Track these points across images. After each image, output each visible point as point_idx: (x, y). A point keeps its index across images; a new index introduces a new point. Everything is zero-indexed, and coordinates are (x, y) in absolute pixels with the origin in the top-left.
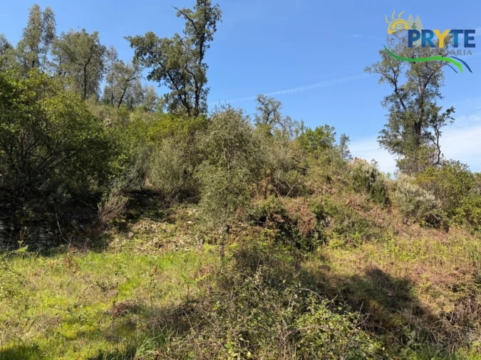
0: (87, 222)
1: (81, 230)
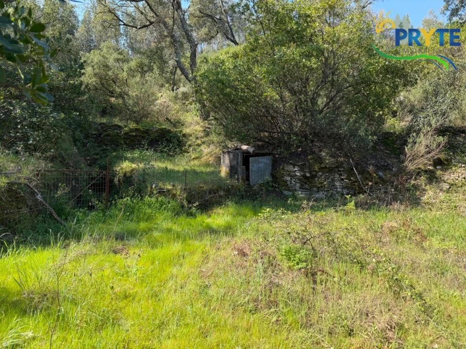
0: (386, 168)
1: (380, 178)
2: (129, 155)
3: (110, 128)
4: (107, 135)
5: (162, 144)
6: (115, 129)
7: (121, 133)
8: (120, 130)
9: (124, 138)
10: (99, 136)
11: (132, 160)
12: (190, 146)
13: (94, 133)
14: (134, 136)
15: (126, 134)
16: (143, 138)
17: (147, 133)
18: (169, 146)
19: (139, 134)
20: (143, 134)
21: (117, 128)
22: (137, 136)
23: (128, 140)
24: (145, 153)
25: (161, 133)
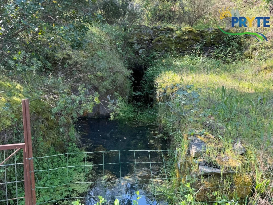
2: (178, 63)
3: (162, 33)
4: (159, 41)
5: (217, 47)
6: (166, 33)
7: (172, 37)
8: (171, 34)
9: (175, 43)
10: (151, 42)
11: (178, 70)
12: (255, 49)
13: (145, 38)
14: (186, 40)
15: (178, 38)
16: (196, 41)
17: (201, 36)
18: (226, 51)
19: (192, 37)
20: (196, 36)
21: (168, 32)
22: (189, 39)
23: (180, 45)
24: (196, 60)
25: (218, 34)
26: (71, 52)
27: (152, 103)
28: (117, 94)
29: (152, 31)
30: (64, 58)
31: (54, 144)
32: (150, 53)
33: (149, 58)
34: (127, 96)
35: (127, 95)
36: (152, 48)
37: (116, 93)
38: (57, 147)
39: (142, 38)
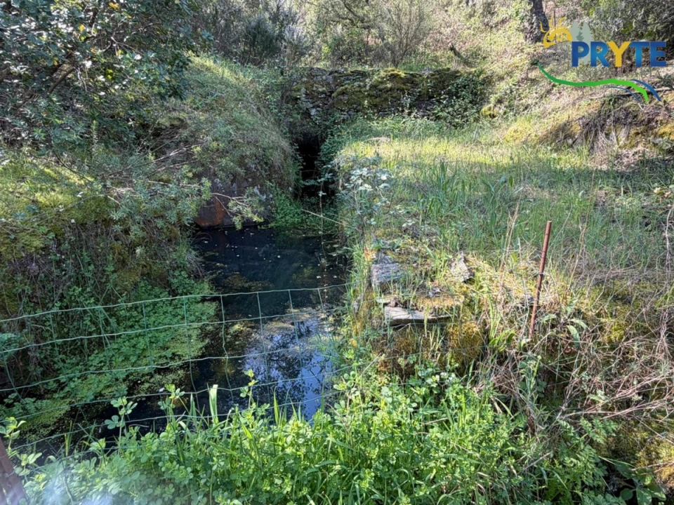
3: (348, 79)
4: (343, 93)
5: (438, 101)
6: (355, 80)
7: (365, 86)
8: (364, 81)
9: (370, 95)
10: (330, 96)
12: (500, 101)
13: (320, 90)
14: (388, 90)
15: (374, 87)
17: (413, 82)
18: (452, 106)
19: (397, 85)
20: (404, 84)
21: (358, 78)
22: (394, 89)
23: (378, 100)
24: (404, 123)
25: (439, 79)
26: (185, 115)
27: (333, 197)
28: (271, 184)
29: (331, 77)
30: (172, 125)
31: (147, 276)
32: (330, 114)
33: (327, 123)
34: (290, 189)
35: (290, 186)
36: (333, 105)
37: (268, 183)
38: (155, 279)
39: (314, 89)
